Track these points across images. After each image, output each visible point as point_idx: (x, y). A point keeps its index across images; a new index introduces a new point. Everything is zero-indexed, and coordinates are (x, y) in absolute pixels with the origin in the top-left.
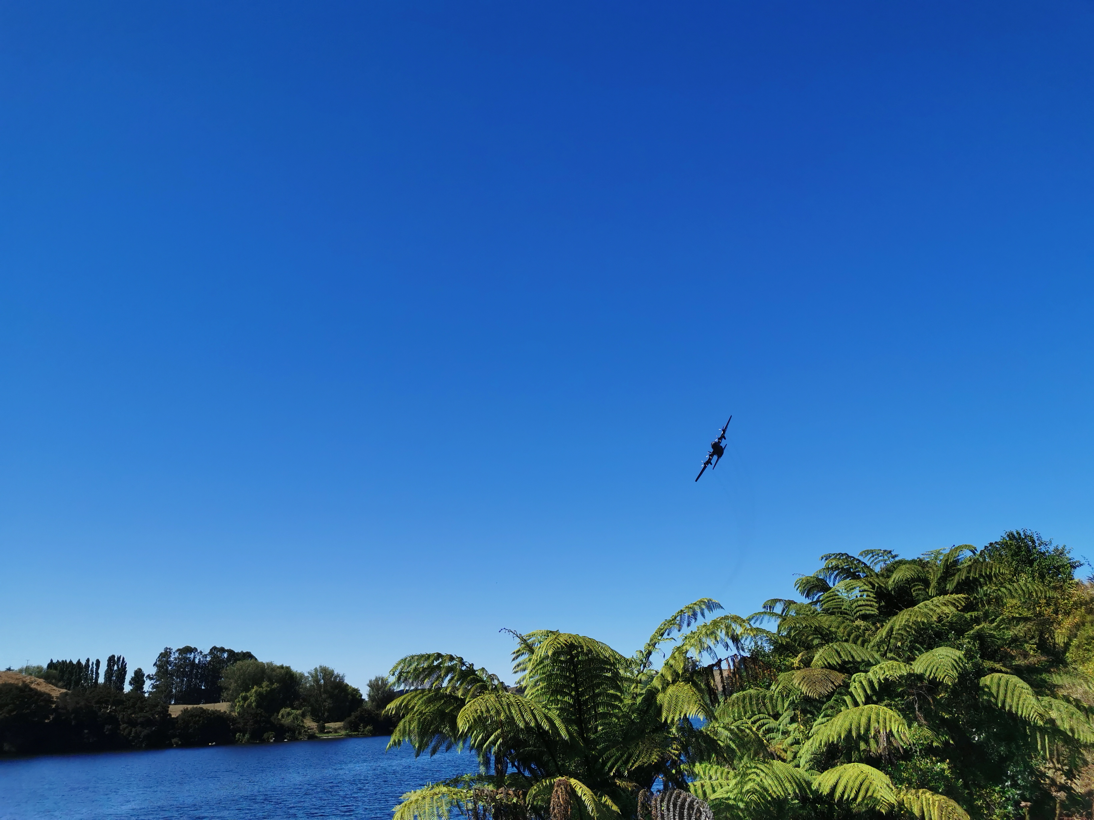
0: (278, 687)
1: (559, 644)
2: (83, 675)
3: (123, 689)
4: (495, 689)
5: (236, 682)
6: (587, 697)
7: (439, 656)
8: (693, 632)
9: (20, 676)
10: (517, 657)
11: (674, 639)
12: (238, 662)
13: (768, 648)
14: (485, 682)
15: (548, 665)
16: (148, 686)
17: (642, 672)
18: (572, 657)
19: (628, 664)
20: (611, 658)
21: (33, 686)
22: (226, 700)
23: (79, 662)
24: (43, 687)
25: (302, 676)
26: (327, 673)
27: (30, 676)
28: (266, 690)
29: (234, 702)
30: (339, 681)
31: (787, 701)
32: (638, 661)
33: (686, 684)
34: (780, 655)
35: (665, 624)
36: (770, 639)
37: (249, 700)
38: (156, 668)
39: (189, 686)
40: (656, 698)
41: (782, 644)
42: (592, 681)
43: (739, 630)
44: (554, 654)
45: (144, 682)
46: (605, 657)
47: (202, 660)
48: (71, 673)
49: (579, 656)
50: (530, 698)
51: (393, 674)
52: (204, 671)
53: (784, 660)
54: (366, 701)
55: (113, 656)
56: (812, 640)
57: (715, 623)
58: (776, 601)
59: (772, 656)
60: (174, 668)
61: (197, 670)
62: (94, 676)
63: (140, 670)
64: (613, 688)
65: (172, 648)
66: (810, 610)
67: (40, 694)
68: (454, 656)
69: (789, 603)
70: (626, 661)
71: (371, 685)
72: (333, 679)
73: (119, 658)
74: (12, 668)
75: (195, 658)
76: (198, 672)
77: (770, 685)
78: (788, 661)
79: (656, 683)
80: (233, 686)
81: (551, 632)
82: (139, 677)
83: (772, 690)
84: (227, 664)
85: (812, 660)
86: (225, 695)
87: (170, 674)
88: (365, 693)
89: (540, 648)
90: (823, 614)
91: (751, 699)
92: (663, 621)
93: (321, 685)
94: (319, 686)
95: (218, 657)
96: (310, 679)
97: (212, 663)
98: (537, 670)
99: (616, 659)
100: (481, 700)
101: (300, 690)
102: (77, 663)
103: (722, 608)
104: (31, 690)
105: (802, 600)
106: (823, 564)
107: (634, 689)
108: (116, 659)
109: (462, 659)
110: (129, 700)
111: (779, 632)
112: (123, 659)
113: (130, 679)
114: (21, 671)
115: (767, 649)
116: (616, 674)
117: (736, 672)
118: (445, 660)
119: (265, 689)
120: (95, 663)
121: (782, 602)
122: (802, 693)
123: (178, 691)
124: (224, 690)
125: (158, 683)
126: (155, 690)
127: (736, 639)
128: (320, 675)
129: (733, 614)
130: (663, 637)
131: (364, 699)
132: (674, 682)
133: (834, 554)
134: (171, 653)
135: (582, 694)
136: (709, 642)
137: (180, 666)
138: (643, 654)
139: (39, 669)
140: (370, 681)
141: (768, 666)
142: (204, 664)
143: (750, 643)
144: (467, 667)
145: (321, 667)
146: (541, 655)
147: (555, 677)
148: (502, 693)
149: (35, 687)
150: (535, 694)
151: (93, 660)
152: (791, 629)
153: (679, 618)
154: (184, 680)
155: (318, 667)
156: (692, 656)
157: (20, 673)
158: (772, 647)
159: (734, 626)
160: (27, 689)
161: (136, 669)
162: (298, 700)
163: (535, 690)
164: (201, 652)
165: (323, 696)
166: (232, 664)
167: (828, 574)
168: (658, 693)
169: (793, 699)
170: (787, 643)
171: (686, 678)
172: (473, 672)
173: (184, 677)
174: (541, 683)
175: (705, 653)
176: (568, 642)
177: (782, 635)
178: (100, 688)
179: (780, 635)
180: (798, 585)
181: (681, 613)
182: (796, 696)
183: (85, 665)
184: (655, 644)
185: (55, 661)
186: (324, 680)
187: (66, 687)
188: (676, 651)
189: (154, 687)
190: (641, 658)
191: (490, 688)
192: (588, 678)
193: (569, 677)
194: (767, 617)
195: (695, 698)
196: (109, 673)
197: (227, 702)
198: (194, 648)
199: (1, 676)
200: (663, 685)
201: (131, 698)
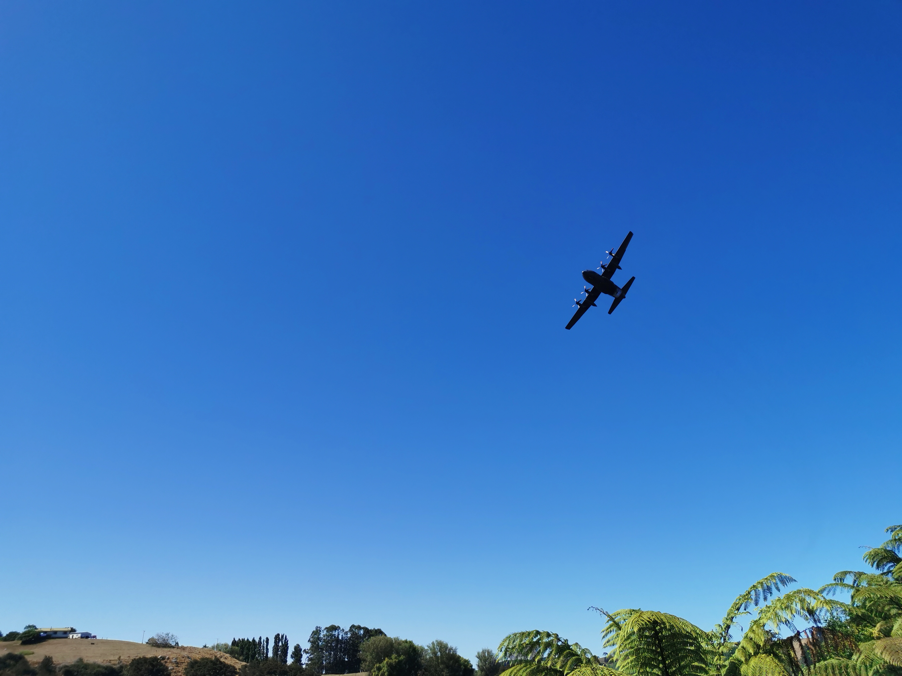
0: (404, 659)
1: (643, 621)
2: (257, 650)
3: (286, 661)
4: (589, 661)
5: (371, 654)
6: (674, 669)
7: (538, 633)
8: (768, 606)
9: (212, 652)
10: (606, 635)
11: (750, 614)
12: (372, 637)
13: (844, 618)
14: (579, 656)
15: (635, 640)
16: (305, 659)
17: (723, 645)
18: (657, 633)
19: (709, 638)
20: (693, 633)
21: (222, 660)
22: (365, 670)
23: (254, 640)
24: (229, 660)
25: (422, 649)
26: (442, 646)
27: (220, 652)
28: (395, 661)
29: (370, 672)
30: (453, 653)
31: (870, 670)
32: (718, 635)
33: (768, 656)
34: (858, 625)
35: (740, 599)
36: (845, 610)
37: (382, 670)
38: (310, 644)
39: (335, 659)
40: (739, 671)
41: (857, 615)
42: (677, 655)
43: (813, 603)
44: (639, 630)
45: (302, 655)
46: (687, 632)
47: (344, 636)
48: (248, 649)
49: (663, 631)
50: (622, 670)
51: (501, 651)
52: (346, 646)
53: (863, 630)
54: (476, 671)
55: (278, 635)
56: (889, 610)
57: (788, 597)
58: (845, 573)
59: (849, 626)
60: (324, 643)
61: (341, 645)
62: (265, 651)
63: (298, 645)
64: (697, 661)
65: (321, 627)
66: (882, 581)
67: (227, 666)
68: (550, 633)
69: (859, 575)
70: (707, 636)
71: (479, 657)
72: (447, 652)
73: (282, 636)
74: (207, 646)
75: (338, 634)
76: (341, 646)
77: (851, 655)
78: (866, 631)
79: (738, 655)
80: (369, 658)
81: (633, 610)
82: (298, 652)
83: (854, 660)
84: (363, 639)
85: (891, 629)
86: (363, 666)
87: (321, 649)
88: (475, 664)
89: (626, 625)
90: (896, 584)
91: (833, 668)
92: (738, 597)
93: (438, 657)
94: (437, 657)
95: (356, 634)
96: (429, 652)
97: (352, 639)
98: (626, 645)
99: (698, 634)
100: (579, 673)
101: (422, 661)
102: (252, 641)
103: (795, 581)
104: (221, 663)
105: (873, 571)
106: (890, 536)
107: (717, 660)
108: (280, 637)
109: (558, 635)
110: (291, 671)
111: (853, 603)
112: (286, 636)
113: (291, 654)
115: (843, 620)
116: (699, 647)
117: (815, 643)
118: (543, 637)
119: (394, 660)
120: (265, 640)
121: (852, 574)
122: (885, 662)
123: (327, 663)
124: (362, 662)
125: (312, 656)
126: (310, 662)
127: (811, 612)
128: (437, 648)
129: (805, 588)
130: (739, 611)
131: (474, 669)
132: (756, 654)
133: (899, 526)
134: (321, 631)
135: (670, 666)
136: (785, 615)
137: (328, 641)
138: (722, 628)
139: (226, 645)
140: (478, 653)
141: (847, 636)
142: (346, 640)
143: (826, 615)
144: (562, 642)
145: (437, 641)
146: (627, 631)
147: (642, 651)
148: (596, 666)
149: (223, 660)
150: (626, 667)
151: (264, 638)
152: (866, 599)
153: (753, 593)
154: (331, 654)
155: (435, 641)
156: (770, 629)
157: (213, 649)
158: (848, 618)
159: (808, 599)
160: (218, 663)
161: (295, 645)
162: (421, 670)
163: (625, 663)
164: (343, 630)
165: (441, 666)
166: (367, 639)
167: (896, 546)
168: (741, 664)
169: (877, 668)
170: (863, 614)
171: (766, 650)
172: (568, 647)
173: (331, 651)
174: (630, 657)
175: (783, 626)
176: (651, 620)
177: (857, 606)
178: (269, 661)
179: (855, 606)
180: (867, 558)
181: (755, 589)
182: (879, 666)
183: (258, 642)
184: (733, 618)
185: (237, 640)
186: (441, 652)
187: (246, 660)
188: (754, 625)
189: (310, 659)
190: (720, 631)
191: (584, 662)
192: (673, 651)
193: (655, 651)
194: (839, 588)
195: (778, 669)
196: (276, 648)
197: (365, 672)
198: (338, 626)
199: (199, 652)
200: (745, 657)
201: (293, 669)
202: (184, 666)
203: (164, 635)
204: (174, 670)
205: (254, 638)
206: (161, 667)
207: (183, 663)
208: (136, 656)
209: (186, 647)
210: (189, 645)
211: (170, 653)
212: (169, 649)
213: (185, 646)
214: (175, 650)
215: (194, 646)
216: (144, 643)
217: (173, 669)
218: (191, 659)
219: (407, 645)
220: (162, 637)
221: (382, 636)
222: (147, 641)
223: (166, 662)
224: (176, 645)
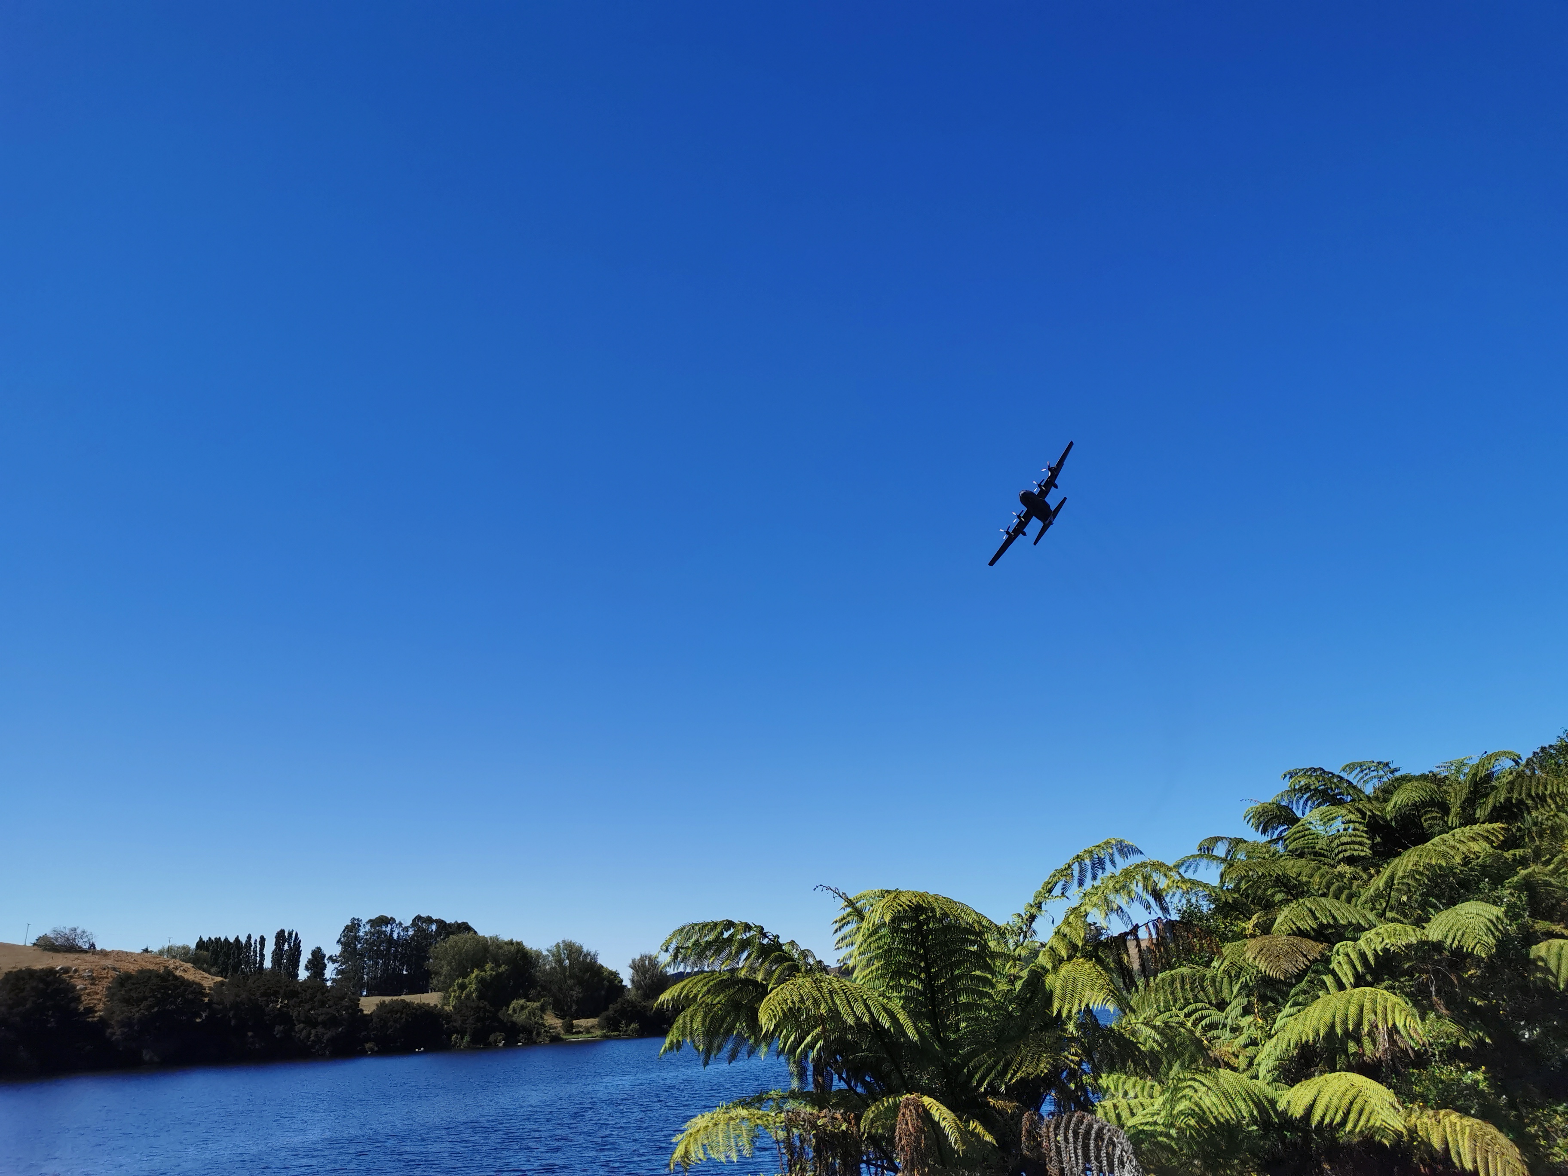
0: (506, 970)
1: (901, 906)
2: (243, 957)
3: (297, 975)
4: (810, 971)
5: (449, 964)
6: (943, 981)
7: (730, 924)
8: (1095, 886)
9: (161, 960)
10: (840, 928)
11: (1069, 897)
12: (451, 936)
13: (1206, 907)
14: (796, 961)
15: (884, 935)
16: (330, 972)
17: (1022, 945)
18: (920, 924)
19: (1002, 933)
20: (976, 925)
21: (178, 973)
22: (436, 989)
23: (237, 940)
24: (192, 974)
25: (539, 954)
26: (572, 950)
27: (173, 960)
28: (491, 975)
29: (447, 992)
30: (591, 961)
31: (1236, 983)
32: (1015, 929)
33: (1088, 961)
34: (1225, 917)
35: (1054, 876)
36: (1210, 895)
37: (468, 989)
38: (341, 946)
39: (385, 971)
40: (1044, 982)
41: (1226, 902)
42: (950, 959)
43: (1162, 883)
44: (893, 920)
45: (325, 965)
46: (968, 923)
47: (402, 934)
48: (227, 955)
49: (930, 921)
50: (862, 983)
51: (667, 950)
52: (406, 950)
53: (1231, 924)
54: (629, 989)
55: (283, 931)
56: (1273, 895)
57: (1127, 873)
58: (1216, 839)
59: (1213, 920)
60: (365, 946)
61: (396, 948)
62: (258, 958)
63: (319, 949)
64: (980, 968)
65: (361, 918)
66: (1268, 852)
67: (187, 984)
68: (751, 924)
69: (1236, 843)
70: (998, 928)
71: (635, 967)
72: (581, 959)
73: (290, 934)
74: (150, 949)
75: (392, 931)
76: (397, 951)
77: (1211, 960)
78: (1237, 926)
79: (1043, 960)
80: (446, 969)
81: (887, 891)
82: (318, 960)
83: (1214, 968)
84: (436, 939)
85: (1273, 923)
86: (435, 982)
87: (359, 955)
88: (626, 977)
89: (872, 912)
90: (1288, 857)
91: (1183, 981)
92: (1052, 871)
93: (565, 967)
94: (564, 968)
95: (424, 930)
96: (550, 959)
97: (416, 938)
98: (870, 943)
99: (983, 926)
100: (792, 986)
101: (538, 973)
102: (234, 941)
103: (1141, 853)
104: (176, 978)
105: (1255, 837)
106: (1287, 785)
107: (1009, 968)
108: (286, 934)
109: (762, 928)
110: (305, 991)
111: (1222, 883)
112: (297, 934)
113: (306, 963)
114: (161, 953)
115: (1205, 910)
116: (984, 947)
117: (1161, 943)
118: (739, 930)
119: (488, 973)
120: (258, 940)
121: (1226, 842)
122: (1259, 972)
123: (371, 978)
124: (433, 976)
125: (344, 967)
126: (340, 976)
127: (1158, 896)
128: (564, 954)
129: (1155, 859)
130: (1052, 894)
131: (626, 986)
132: (1070, 958)
133: (1303, 770)
134: (360, 926)
135: (936, 977)
136: (1120, 900)
137: (373, 943)
138: (1022, 919)
139: (186, 949)
140: (634, 961)
141: (1208, 933)
142: (406, 940)
143: (1180, 901)
144: (770, 939)
145: (564, 941)
146: (874, 922)
147: (895, 953)
148: (821, 976)
149: (180, 974)
150: (868, 978)
151: (256, 937)
152: (1241, 879)
153: (1076, 867)
154: (379, 962)
155: (561, 942)
156: (1096, 921)
157: (161, 955)
158: (1213, 906)
159: (1155, 877)
160: (171, 978)
161: (314, 948)
162: (535, 988)
163: (867, 971)
164: (400, 924)
165: (569, 982)
166: (443, 939)
167: (1295, 799)
168: (1046, 974)
169: (1246, 980)
170: (1235, 900)
171: (1087, 952)
172: (779, 946)
173: (378, 958)
174: (875, 962)
175: (1114, 917)
176: (913, 903)
177: (1227, 889)
178: (266, 975)
179: (1225, 888)
180: (1250, 816)
181: (1079, 860)
182: (1250, 977)
183: (246, 944)
184: (1040, 903)
185: (205, 939)
186: (570, 960)
187: (222, 973)
188: (1071, 914)
189: (339, 972)
190: (1020, 924)
191: (803, 969)
192: (944, 954)
193: (916, 952)
194: (1204, 862)
195: (1100, 981)
196: (278, 953)
197: (438, 991)
198: (392, 918)
199: (135, 960)
200: (1053, 963)
201: (308, 988)
202: (105, 983)
203: (67, 932)
204: (87, 991)
205: (238, 937)
206: (62, 986)
207: (104, 978)
208: (14, 968)
209: (110, 952)
210: (116, 948)
211: (79, 961)
212: (76, 956)
213: (108, 949)
214: (89, 957)
215: (125, 950)
216: (28, 944)
217: (86, 989)
218: (120, 972)
219: (512, 948)
220: (62, 934)
221: (470, 934)
222: (34, 941)
223: (71, 977)
224: (90, 948)
